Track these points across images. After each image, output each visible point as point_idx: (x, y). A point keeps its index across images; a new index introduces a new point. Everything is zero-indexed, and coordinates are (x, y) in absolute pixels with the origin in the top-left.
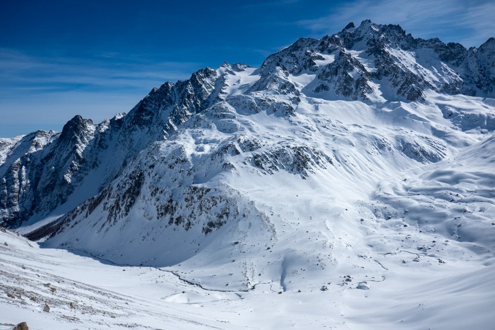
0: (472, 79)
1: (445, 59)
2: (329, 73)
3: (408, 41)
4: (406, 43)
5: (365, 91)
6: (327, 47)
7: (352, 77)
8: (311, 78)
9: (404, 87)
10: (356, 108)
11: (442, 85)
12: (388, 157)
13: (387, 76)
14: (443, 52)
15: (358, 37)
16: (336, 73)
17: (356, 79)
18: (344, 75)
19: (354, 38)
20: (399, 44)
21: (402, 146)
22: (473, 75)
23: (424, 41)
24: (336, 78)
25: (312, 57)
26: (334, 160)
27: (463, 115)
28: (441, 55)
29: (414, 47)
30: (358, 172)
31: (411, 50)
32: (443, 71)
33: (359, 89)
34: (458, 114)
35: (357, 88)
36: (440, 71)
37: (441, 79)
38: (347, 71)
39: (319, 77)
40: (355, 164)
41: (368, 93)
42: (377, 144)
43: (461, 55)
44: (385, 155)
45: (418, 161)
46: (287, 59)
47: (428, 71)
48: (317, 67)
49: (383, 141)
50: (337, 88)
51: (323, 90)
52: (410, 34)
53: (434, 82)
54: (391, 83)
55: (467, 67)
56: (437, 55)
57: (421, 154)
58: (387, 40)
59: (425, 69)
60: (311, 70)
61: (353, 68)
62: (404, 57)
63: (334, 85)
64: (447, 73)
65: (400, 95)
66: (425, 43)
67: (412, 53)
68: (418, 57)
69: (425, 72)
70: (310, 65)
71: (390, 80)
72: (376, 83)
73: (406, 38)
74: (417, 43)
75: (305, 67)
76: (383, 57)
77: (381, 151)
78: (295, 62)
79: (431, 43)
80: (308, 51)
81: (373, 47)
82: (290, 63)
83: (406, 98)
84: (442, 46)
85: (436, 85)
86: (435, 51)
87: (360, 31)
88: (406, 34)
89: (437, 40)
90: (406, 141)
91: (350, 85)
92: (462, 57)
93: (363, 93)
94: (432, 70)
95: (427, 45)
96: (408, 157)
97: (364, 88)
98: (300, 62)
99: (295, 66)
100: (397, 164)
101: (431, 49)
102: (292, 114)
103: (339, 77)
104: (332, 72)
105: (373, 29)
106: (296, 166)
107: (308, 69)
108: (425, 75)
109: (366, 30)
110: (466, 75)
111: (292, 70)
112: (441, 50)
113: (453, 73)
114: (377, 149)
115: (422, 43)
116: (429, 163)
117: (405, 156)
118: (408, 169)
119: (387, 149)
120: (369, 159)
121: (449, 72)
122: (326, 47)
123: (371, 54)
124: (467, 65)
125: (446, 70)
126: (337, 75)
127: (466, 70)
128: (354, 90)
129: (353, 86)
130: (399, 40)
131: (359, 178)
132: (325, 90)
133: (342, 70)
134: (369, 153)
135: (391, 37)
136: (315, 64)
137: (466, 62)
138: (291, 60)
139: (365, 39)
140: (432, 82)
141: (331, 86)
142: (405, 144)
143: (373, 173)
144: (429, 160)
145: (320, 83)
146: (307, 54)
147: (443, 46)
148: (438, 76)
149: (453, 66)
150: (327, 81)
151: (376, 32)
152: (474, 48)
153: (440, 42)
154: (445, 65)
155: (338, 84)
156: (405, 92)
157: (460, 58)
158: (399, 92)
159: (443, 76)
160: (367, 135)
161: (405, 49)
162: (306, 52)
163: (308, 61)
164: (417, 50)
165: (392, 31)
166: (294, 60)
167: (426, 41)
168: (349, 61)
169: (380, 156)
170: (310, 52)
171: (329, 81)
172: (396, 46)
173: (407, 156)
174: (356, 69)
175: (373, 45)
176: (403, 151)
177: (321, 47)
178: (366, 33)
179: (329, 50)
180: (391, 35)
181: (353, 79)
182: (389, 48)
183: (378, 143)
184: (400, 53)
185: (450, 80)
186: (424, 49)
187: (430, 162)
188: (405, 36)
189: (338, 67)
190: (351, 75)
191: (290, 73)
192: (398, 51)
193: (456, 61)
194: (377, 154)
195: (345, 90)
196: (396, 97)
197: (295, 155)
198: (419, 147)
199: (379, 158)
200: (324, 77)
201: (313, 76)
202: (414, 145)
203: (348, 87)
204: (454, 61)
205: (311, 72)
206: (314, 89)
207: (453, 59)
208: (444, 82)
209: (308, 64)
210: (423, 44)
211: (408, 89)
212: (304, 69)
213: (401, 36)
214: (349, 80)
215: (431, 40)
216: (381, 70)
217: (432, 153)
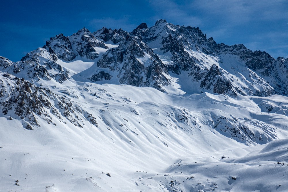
0: (285, 90)
1: (254, 67)
2: (111, 58)
3: (210, 46)
4: (208, 47)
5: (159, 81)
6: (112, 36)
7: (142, 63)
8: (88, 65)
9: (209, 78)
10: (146, 94)
11: (252, 92)
12: (192, 134)
13: (187, 71)
14: (249, 59)
15: (151, 36)
16: (121, 59)
17: (147, 66)
18: (132, 61)
19: (147, 37)
20: (199, 47)
21: (212, 121)
22: (285, 86)
23: (228, 47)
24: (120, 65)
25: (90, 43)
26: (98, 120)
27: (286, 110)
28: (247, 62)
29: (217, 52)
30: (143, 143)
31: (214, 55)
32: (252, 79)
33: (151, 78)
34: (279, 109)
35: (148, 76)
36: (248, 77)
37: (251, 87)
38: (135, 56)
39: (98, 64)
40: (138, 131)
41: (164, 84)
42: (174, 115)
43: (270, 64)
44: (188, 131)
45: (238, 141)
46: (57, 42)
47: (235, 77)
48: (97, 54)
49: (183, 112)
50: (122, 76)
51: (103, 79)
52: (212, 38)
53: (244, 88)
54: (192, 77)
55: (277, 77)
56: (244, 63)
57: (242, 132)
58: (186, 41)
59: (231, 74)
60: (88, 58)
61: (144, 54)
62: (207, 61)
63: (118, 73)
64: (257, 81)
65: (204, 88)
66: (229, 49)
67: (215, 58)
68: (222, 63)
69: (232, 77)
70: (87, 51)
71: (192, 74)
72: (173, 76)
73: (207, 42)
74: (219, 49)
75: (81, 53)
76: (181, 55)
77: (181, 124)
78: (67, 46)
79: (235, 49)
80: (87, 36)
81: (169, 43)
82: (61, 47)
83: (212, 91)
84: (247, 53)
85: (246, 91)
86: (241, 58)
87: (155, 31)
88: (207, 38)
89: (242, 46)
90: (218, 115)
91: (139, 73)
92: (271, 66)
93: (157, 83)
94: (239, 76)
95: (231, 51)
96: (222, 136)
97: (157, 78)
98: (75, 47)
99: (67, 51)
100: (207, 143)
101: (237, 56)
102: (43, 77)
103: (125, 63)
104: (116, 58)
105: (168, 29)
106: (14, 106)
107: (85, 56)
108: (232, 80)
109: (162, 29)
110: (277, 85)
111: (61, 55)
112: (247, 57)
113: (263, 81)
114: (174, 121)
115: (226, 48)
116: (255, 145)
117: (219, 133)
118: (224, 149)
119: (189, 123)
120: (162, 132)
121: (259, 80)
122: (110, 36)
123: (167, 51)
124: (278, 75)
125: (255, 77)
126: (122, 61)
127: (277, 80)
128: (145, 79)
129: (143, 74)
130: (199, 42)
131: (144, 150)
132: (105, 78)
133: (129, 55)
134: (162, 125)
135: (190, 39)
136: (95, 51)
137: (276, 72)
138: (62, 43)
139: (160, 38)
140: (241, 89)
141: (114, 74)
142: (217, 118)
143: (169, 148)
144: (255, 140)
145: (99, 70)
146: (84, 39)
147: (249, 52)
148: (247, 83)
149: (262, 74)
150: (108, 69)
151: (173, 32)
152: (282, 58)
153: (246, 48)
154: (254, 73)
155: (123, 71)
156: (211, 84)
157: (269, 68)
158: (203, 84)
159: (253, 83)
160: (158, 105)
161: (207, 53)
162: (83, 36)
163: (85, 47)
164: (221, 55)
165: (191, 33)
166: (66, 44)
167: (230, 47)
168: (139, 45)
169: (179, 130)
170: (88, 37)
171: (112, 69)
172: (197, 48)
173: (221, 133)
174: (148, 56)
175: (169, 41)
176: (215, 127)
177: (103, 35)
178: (161, 33)
179: (114, 39)
180: (190, 37)
181: (143, 66)
182: (187, 49)
183: (176, 114)
184: (202, 57)
185: (261, 88)
186: (228, 55)
187: (256, 143)
188: (206, 40)
189: (124, 52)
190: (140, 61)
191: (59, 58)
192: (200, 54)
193: (264, 70)
194: (175, 128)
195: (132, 78)
196: (200, 90)
197: (18, 89)
198: (238, 123)
199: (178, 133)
200: (105, 63)
201: (91, 64)
202: (230, 120)
203: (136, 75)
204: (263, 70)
205: (89, 60)
206: (91, 76)
207: (261, 67)
208: (255, 89)
209: (85, 50)
210: (226, 50)
211: (214, 80)
212: (79, 56)
213: (201, 39)
214: (137, 67)
215: (235, 46)
216: (179, 63)
217: (257, 132)
